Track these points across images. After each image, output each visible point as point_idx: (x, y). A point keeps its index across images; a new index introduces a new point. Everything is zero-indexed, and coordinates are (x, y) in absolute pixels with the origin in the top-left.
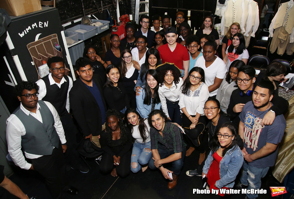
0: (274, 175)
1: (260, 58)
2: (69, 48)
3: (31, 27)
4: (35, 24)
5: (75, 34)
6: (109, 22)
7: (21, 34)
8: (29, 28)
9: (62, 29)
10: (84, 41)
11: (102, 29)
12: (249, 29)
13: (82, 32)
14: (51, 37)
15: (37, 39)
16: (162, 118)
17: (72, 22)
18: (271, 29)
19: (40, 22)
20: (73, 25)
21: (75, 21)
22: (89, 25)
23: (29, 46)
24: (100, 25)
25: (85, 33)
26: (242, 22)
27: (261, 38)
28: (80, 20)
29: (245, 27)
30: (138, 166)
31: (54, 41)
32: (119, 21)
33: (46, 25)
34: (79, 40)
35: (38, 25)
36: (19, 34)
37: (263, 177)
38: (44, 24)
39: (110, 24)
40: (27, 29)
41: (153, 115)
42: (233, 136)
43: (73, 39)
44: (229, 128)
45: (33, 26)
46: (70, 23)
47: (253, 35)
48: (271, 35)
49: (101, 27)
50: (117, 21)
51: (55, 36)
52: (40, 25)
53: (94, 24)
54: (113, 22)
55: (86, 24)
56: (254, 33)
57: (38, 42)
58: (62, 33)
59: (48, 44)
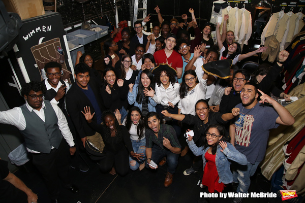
0: (263, 173)
1: (252, 65)
2: (70, 52)
3: (35, 31)
4: (39, 28)
5: (75, 38)
6: (109, 27)
7: (25, 37)
8: (33, 31)
9: (65, 33)
10: (84, 46)
11: (101, 34)
12: (242, 37)
13: (83, 36)
14: (53, 41)
15: (40, 42)
16: (157, 120)
17: (73, 27)
18: (263, 37)
19: (43, 26)
20: (74, 29)
21: (76, 26)
22: (89, 30)
23: (33, 49)
24: (99, 31)
25: (86, 38)
26: (235, 30)
27: (253, 46)
28: (80, 25)
29: (239, 35)
30: (137, 164)
31: (57, 44)
32: (117, 27)
33: (49, 29)
34: (80, 45)
35: (41, 29)
36: (24, 37)
37: (252, 175)
38: (47, 28)
39: (109, 29)
40: (31, 33)
41: (150, 117)
42: (220, 136)
43: (73, 43)
44: (218, 129)
45: (37, 29)
46: (70, 28)
47: (246, 43)
48: (263, 43)
49: (101, 32)
50: (116, 26)
51: (57, 40)
52: (43, 29)
53: (94, 29)
54: (112, 27)
55: (86, 29)
56: (246, 41)
57: (41, 46)
58: (65, 37)
59: (51, 48)
